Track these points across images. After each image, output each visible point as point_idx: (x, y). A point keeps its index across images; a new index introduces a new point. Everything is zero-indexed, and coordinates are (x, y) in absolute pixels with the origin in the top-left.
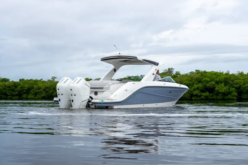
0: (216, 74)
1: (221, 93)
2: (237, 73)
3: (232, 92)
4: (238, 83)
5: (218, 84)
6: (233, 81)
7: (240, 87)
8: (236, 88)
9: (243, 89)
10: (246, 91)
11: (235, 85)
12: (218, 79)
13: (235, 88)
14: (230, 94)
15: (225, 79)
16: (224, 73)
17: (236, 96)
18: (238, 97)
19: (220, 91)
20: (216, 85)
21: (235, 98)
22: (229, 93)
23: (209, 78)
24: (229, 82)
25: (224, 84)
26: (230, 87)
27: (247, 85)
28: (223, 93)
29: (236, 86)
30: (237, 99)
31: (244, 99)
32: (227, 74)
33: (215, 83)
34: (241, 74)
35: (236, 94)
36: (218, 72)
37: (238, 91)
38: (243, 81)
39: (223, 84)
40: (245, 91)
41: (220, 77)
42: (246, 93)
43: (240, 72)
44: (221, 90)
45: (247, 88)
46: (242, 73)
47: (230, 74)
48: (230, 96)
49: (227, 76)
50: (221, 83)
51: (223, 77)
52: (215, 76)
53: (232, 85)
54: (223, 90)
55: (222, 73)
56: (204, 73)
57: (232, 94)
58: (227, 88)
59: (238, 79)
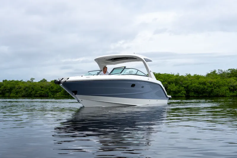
0: (168, 75)
1: (173, 91)
2: (186, 74)
3: (181, 91)
4: (186, 84)
5: (170, 84)
6: (182, 81)
7: (188, 86)
8: (185, 87)
9: (190, 88)
10: (193, 90)
11: (184, 85)
12: (170, 80)
13: (184, 87)
14: (180, 92)
15: (176, 80)
16: (175, 75)
17: (184, 94)
18: (187, 94)
19: (172, 90)
20: (168, 85)
21: (184, 95)
22: (179, 92)
23: (163, 79)
24: (179, 83)
25: (175, 84)
26: (180, 87)
27: (193, 85)
28: (174, 91)
29: (185, 86)
30: (186, 97)
31: (192, 96)
32: (177, 76)
33: (168, 83)
34: (189, 76)
35: (185, 92)
36: (170, 74)
37: (187, 90)
38: (190, 82)
39: (174, 84)
40: (192, 89)
41: (171, 79)
42: (193, 92)
43: (188, 74)
44: (173, 89)
45: (193, 87)
46: (190, 75)
47: (180, 75)
48: (180, 94)
49: (177, 77)
50: (173, 83)
51: (174, 78)
52: (167, 78)
53: (181, 85)
54: (174, 89)
55: (173, 75)
56: (159, 75)
57: (181, 93)
58: (177, 88)
59: (186, 80)
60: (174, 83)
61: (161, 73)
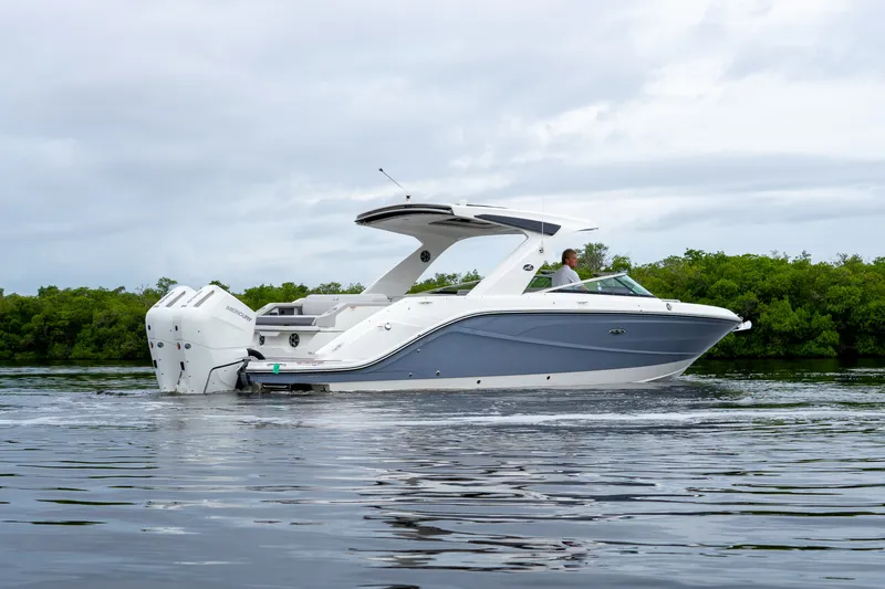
0: (760, 264)
1: (781, 334)
2: (838, 259)
3: (819, 331)
4: (839, 299)
5: (767, 302)
6: (822, 290)
7: (848, 311)
8: (835, 316)
9: (858, 319)
10: (872, 325)
11: (829, 306)
12: (767, 284)
13: (829, 315)
14: (813, 339)
15: (794, 282)
16: (790, 261)
17: (834, 346)
18: (844, 347)
19: (776, 326)
20: (762, 305)
21: (831, 351)
22: (811, 334)
23: (736, 279)
24: (809, 295)
25: (791, 301)
26: (812, 313)
27: (873, 304)
28: (785, 333)
29: (836, 308)
30: (838, 357)
31: (865, 355)
32: (801, 265)
33: (759, 297)
34: (854, 264)
35: (834, 337)
36: (767, 258)
37: (843, 327)
38: (859, 291)
39: (786, 302)
40: (867, 324)
41: (775, 277)
42: (872, 334)
43: (849, 257)
44: (780, 322)
45: (873, 316)
46: (856, 260)
47: (813, 263)
48: (812, 347)
49: (799, 273)
50: (781, 298)
51: (786, 276)
52: (755, 274)
53: (818, 303)
54: (788, 321)
55: (784, 261)
56: (719, 263)
57: (819, 339)
58: (800, 317)
59: (840, 283)
60: (786, 297)
61: (727, 254)
